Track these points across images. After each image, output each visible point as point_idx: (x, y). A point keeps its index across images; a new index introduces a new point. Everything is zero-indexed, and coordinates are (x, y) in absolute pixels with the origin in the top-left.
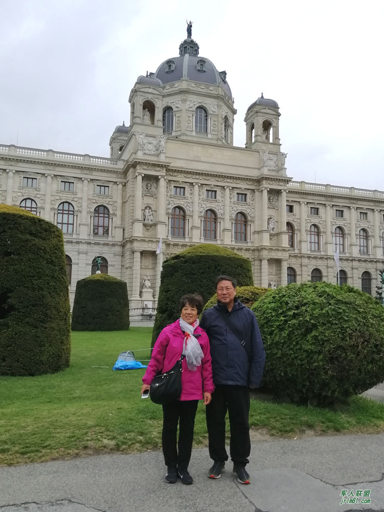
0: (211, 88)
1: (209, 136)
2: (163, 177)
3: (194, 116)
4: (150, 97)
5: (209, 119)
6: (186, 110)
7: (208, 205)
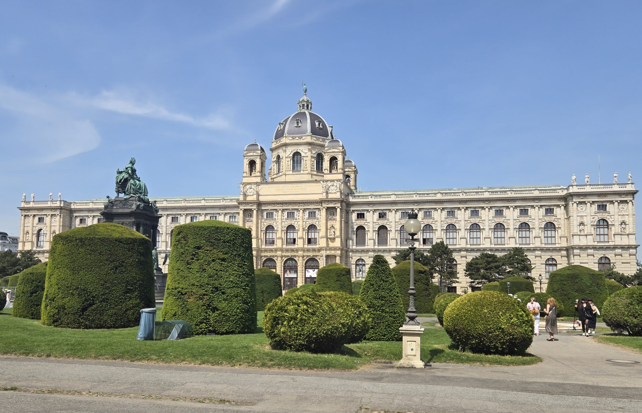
0: (303, 138)
1: (302, 172)
2: (255, 209)
3: (291, 160)
4: (252, 158)
5: (302, 160)
6: (286, 157)
7: (289, 223)
